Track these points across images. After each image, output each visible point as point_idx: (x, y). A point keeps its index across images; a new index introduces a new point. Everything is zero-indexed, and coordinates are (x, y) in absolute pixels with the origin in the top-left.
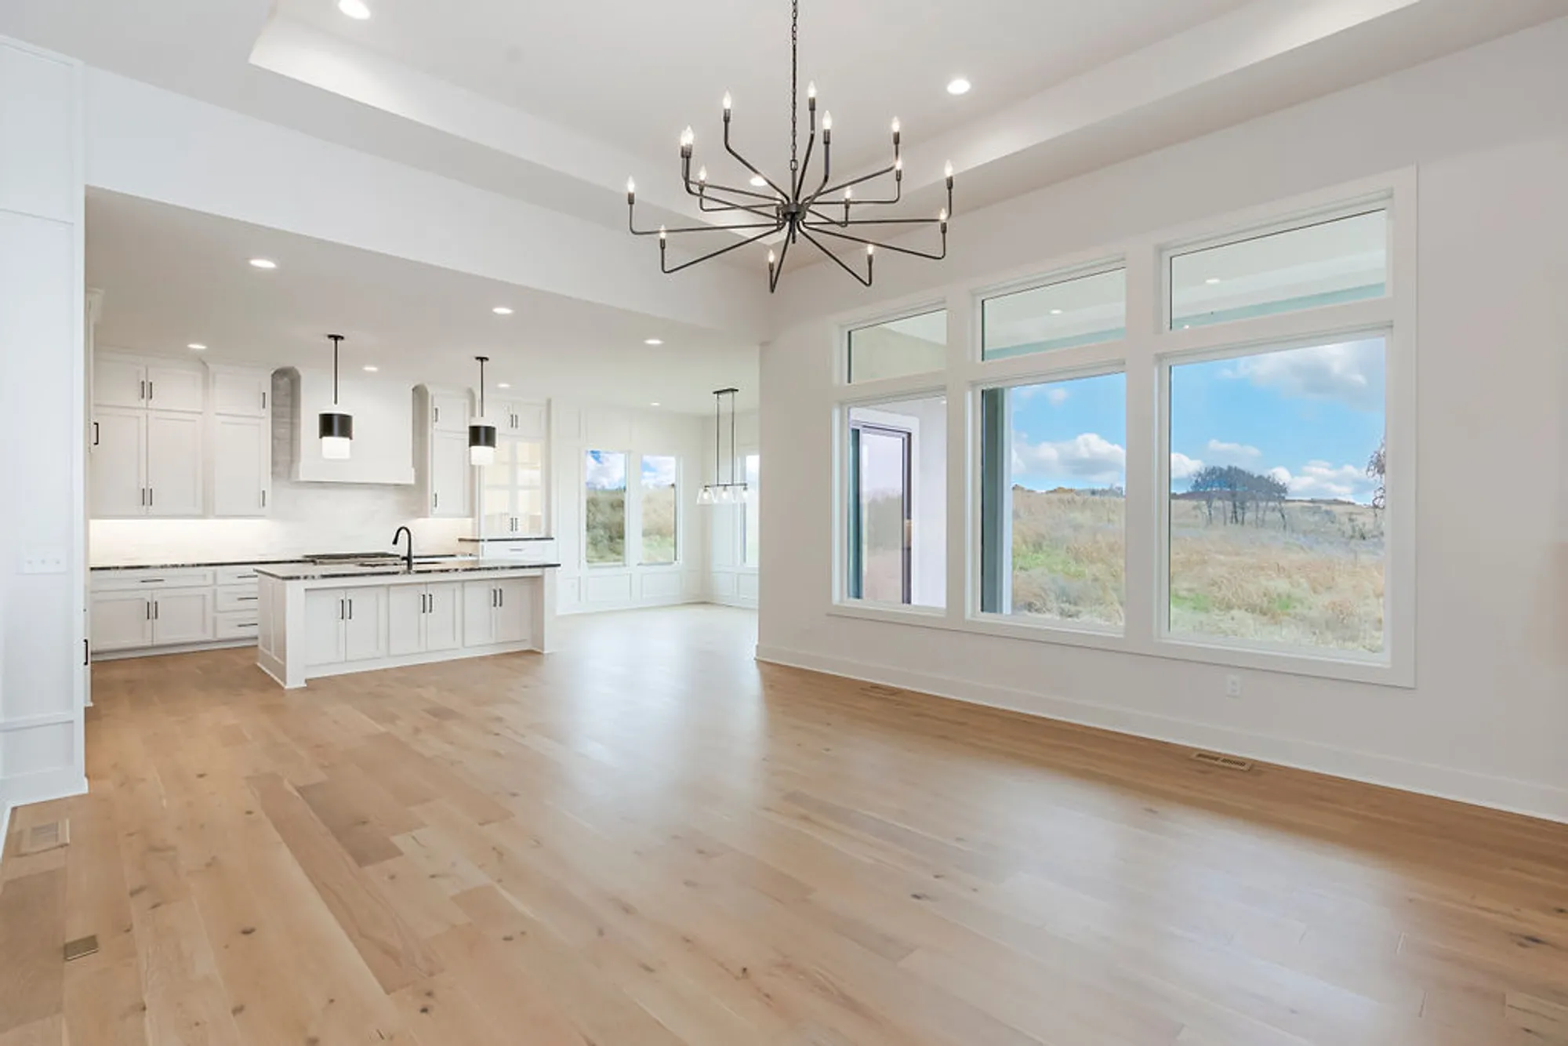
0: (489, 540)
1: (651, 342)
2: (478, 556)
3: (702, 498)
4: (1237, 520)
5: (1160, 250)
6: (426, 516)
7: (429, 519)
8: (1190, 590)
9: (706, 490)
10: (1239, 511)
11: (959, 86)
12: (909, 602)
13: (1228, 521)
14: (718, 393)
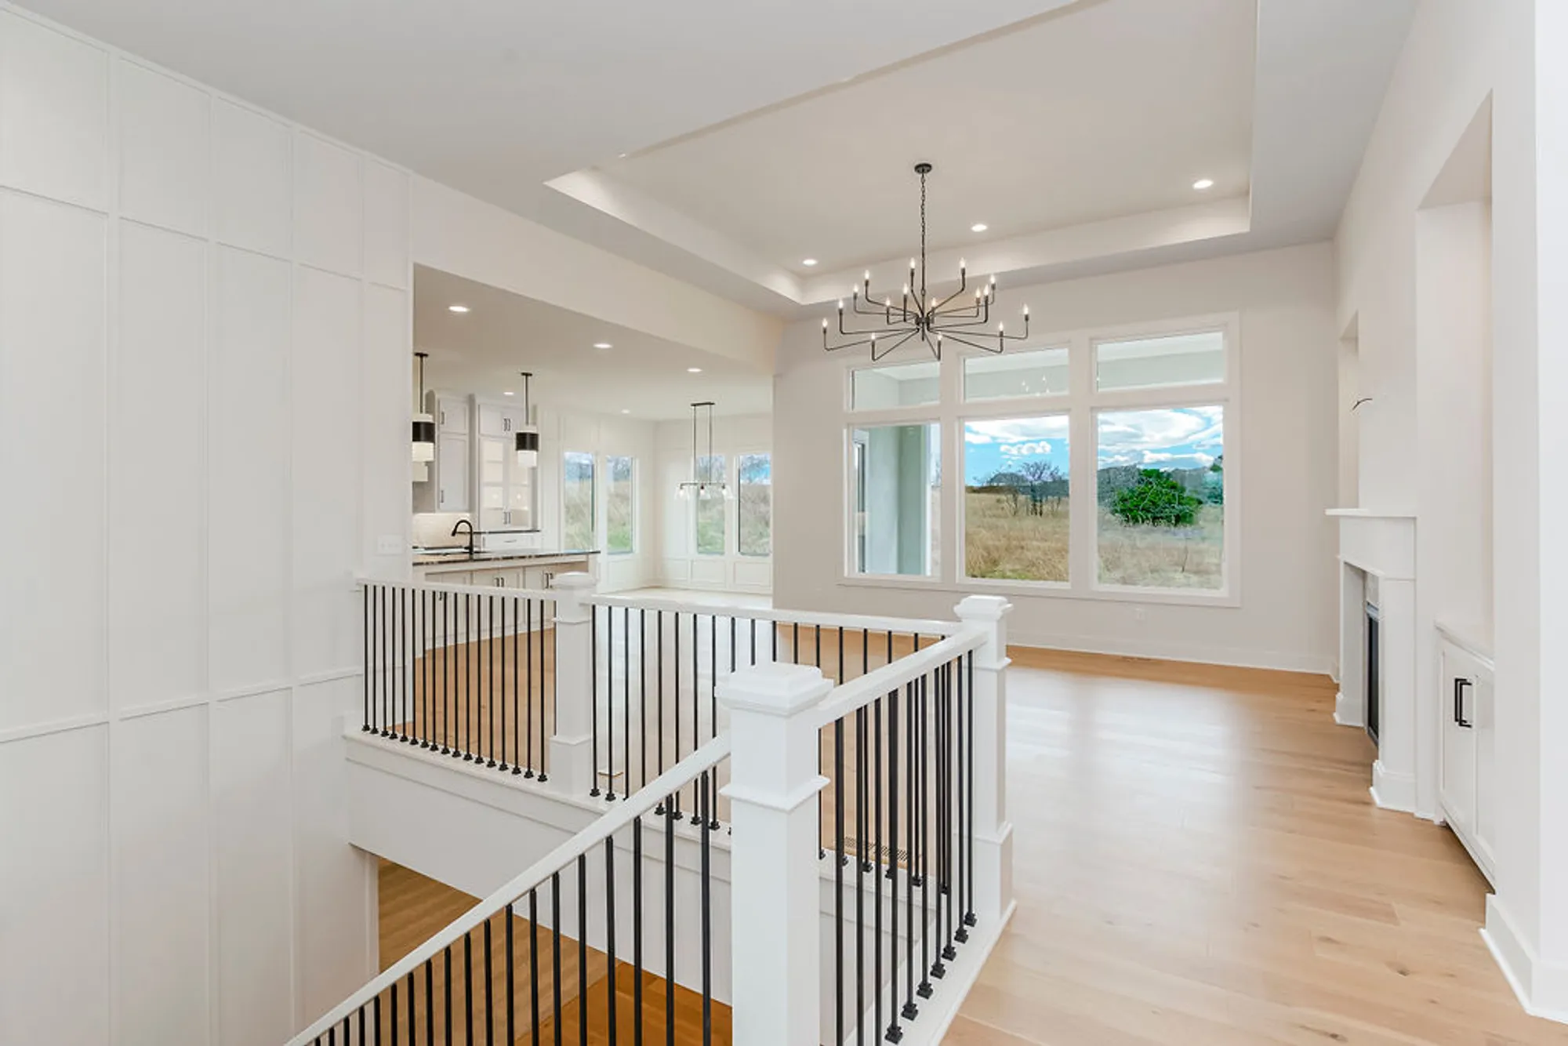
0: (490, 533)
1: (691, 370)
2: (480, 547)
3: (678, 496)
4: (1036, 514)
5: (1091, 339)
6: (433, 511)
7: (436, 514)
8: (1013, 571)
9: (681, 488)
10: (1038, 504)
11: (979, 228)
12: (864, 571)
13: (1030, 514)
14: (695, 405)
